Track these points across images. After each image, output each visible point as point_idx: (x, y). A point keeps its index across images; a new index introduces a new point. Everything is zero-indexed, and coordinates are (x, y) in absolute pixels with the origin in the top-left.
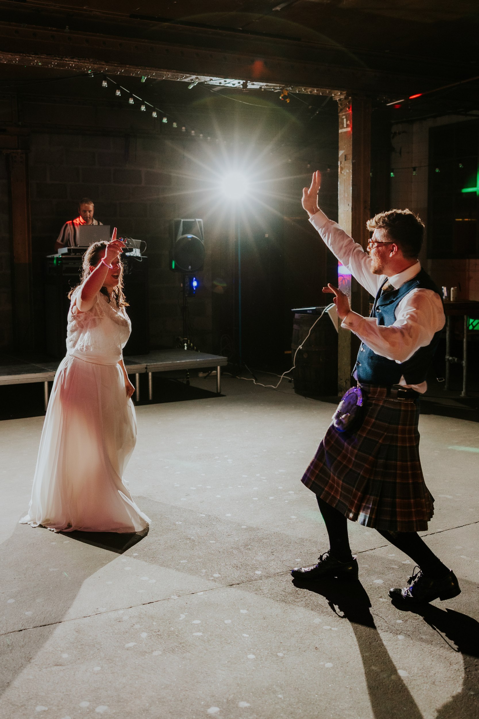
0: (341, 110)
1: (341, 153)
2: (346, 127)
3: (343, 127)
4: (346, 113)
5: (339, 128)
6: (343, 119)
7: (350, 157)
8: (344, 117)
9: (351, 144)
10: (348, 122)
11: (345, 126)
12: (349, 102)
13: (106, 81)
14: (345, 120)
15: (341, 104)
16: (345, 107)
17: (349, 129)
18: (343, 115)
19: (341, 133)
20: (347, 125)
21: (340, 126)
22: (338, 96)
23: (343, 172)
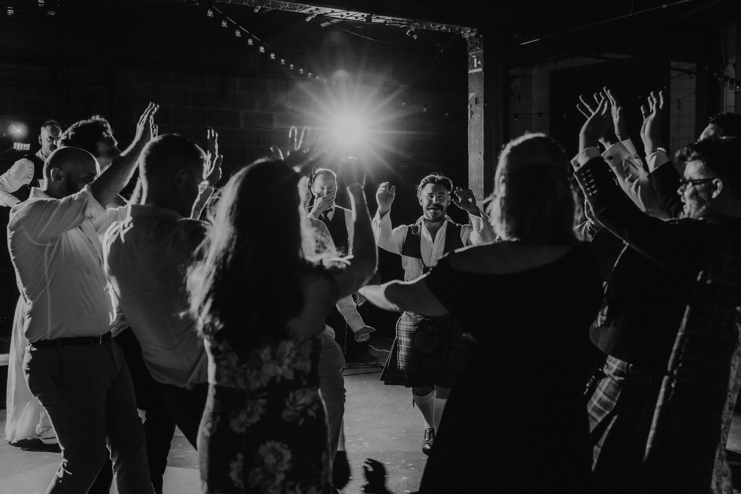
0: (471, 49)
1: (471, 95)
2: (477, 68)
3: (473, 68)
4: (477, 52)
5: (469, 69)
6: (473, 59)
7: (481, 100)
8: (474, 56)
9: (483, 85)
10: (479, 62)
11: (476, 66)
12: (480, 41)
13: (212, 11)
14: (475, 59)
15: (471, 43)
16: (475, 45)
17: (480, 70)
18: (473, 55)
19: (471, 74)
20: (478, 65)
21: (471, 66)
22: (468, 33)
23: (473, 117)
